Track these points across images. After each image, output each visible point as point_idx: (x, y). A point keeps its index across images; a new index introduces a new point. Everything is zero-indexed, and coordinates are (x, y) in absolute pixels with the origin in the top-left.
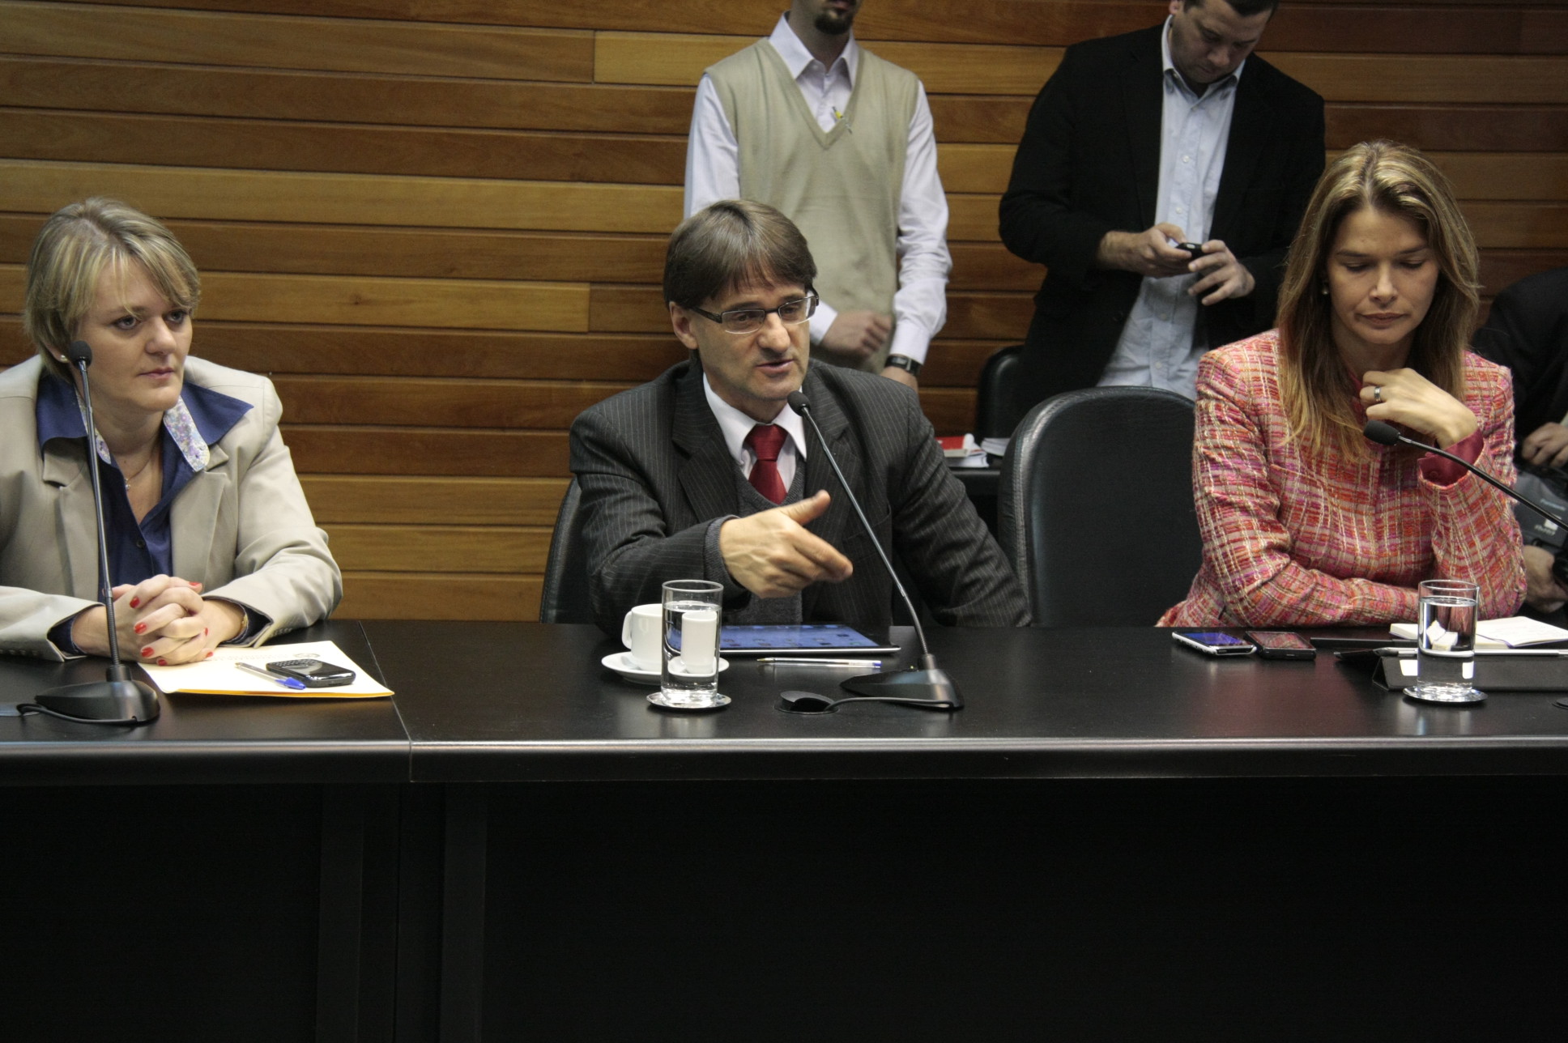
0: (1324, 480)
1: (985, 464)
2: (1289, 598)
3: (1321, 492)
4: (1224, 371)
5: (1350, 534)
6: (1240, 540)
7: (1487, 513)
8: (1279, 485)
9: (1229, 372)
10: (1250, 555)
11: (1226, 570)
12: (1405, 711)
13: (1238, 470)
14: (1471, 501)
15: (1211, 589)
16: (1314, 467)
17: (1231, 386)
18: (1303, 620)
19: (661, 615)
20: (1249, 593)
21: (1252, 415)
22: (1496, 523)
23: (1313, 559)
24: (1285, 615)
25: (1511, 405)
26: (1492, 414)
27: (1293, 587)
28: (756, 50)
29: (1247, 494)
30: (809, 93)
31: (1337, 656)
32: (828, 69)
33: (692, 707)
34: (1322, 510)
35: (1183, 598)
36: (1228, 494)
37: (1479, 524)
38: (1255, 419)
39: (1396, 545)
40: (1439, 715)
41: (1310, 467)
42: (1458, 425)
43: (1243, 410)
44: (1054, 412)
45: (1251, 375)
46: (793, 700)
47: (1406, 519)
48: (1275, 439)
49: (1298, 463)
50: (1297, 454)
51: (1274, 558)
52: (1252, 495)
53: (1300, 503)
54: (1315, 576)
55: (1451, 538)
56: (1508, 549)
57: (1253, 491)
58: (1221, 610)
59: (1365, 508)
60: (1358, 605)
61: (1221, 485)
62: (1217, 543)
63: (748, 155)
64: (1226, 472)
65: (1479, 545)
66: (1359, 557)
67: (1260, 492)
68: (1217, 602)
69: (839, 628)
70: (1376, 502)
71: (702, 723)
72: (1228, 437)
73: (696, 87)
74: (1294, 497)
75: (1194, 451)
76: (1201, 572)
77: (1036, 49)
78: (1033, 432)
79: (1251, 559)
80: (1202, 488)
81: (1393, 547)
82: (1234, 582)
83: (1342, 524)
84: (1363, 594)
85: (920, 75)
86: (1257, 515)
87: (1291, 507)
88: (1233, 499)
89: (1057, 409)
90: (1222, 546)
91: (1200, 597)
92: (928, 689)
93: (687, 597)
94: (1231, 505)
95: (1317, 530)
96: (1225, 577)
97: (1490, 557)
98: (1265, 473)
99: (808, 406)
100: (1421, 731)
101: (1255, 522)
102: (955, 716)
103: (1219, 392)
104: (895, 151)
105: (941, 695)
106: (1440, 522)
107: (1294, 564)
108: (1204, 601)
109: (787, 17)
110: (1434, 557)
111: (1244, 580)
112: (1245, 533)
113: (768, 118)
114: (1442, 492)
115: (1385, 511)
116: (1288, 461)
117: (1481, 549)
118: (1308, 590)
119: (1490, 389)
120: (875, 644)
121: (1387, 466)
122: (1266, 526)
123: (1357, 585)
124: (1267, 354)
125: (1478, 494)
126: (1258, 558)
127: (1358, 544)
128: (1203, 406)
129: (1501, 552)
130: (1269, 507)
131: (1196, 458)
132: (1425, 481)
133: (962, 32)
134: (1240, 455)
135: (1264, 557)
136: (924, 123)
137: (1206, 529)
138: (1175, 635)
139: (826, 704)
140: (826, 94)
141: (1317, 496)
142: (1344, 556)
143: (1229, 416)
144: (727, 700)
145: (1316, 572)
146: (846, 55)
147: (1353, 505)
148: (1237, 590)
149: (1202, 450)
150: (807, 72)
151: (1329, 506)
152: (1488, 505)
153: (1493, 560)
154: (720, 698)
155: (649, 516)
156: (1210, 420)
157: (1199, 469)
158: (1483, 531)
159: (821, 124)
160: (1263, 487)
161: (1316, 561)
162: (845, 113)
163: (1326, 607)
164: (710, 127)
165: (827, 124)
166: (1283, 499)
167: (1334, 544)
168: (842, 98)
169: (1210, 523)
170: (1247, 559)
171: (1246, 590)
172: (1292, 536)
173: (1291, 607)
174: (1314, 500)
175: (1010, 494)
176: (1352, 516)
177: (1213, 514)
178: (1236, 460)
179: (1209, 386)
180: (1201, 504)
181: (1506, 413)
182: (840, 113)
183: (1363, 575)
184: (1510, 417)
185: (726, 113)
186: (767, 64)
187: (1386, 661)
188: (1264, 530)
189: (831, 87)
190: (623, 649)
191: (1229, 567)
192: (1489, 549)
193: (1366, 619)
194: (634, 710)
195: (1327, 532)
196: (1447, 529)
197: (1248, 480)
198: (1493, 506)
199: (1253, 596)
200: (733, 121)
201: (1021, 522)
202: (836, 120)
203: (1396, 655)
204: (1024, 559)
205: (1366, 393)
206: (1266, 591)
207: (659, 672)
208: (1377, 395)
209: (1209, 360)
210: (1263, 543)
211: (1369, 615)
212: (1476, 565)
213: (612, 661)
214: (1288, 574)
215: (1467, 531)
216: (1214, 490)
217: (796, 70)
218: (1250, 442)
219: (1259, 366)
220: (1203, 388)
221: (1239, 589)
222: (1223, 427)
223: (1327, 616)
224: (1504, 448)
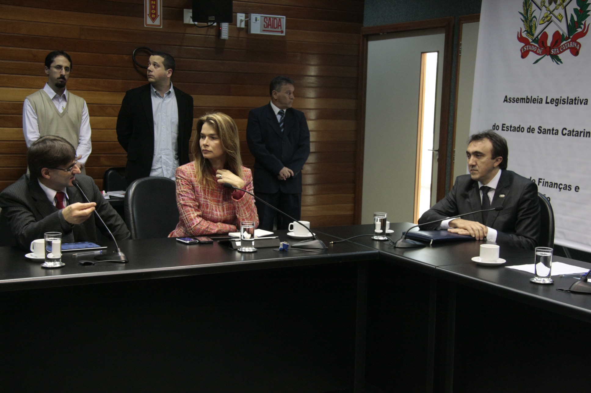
0: (209, 198)
1: (109, 198)
2: (203, 228)
3: (208, 201)
4: (182, 172)
5: (216, 211)
6: (190, 214)
7: (248, 206)
8: (198, 200)
9: (184, 172)
10: (193, 218)
11: (187, 222)
12: (238, 254)
13: (188, 197)
14: (244, 203)
15: (182, 227)
16: (207, 194)
17: (184, 175)
18: (207, 233)
19: (44, 242)
20: (193, 227)
21: (190, 183)
22: (251, 208)
23: (208, 218)
24: (203, 232)
25: (252, 178)
26: (248, 180)
27: (204, 225)
28: (40, 92)
29: (191, 202)
30: (55, 103)
31: (218, 242)
32: (60, 96)
33: (54, 267)
34: (209, 205)
35: (174, 229)
36: (186, 203)
37: (247, 208)
38: (191, 183)
39: (228, 213)
40: (247, 255)
41: (205, 195)
42: (240, 185)
43: (188, 181)
44: (137, 183)
45: (189, 172)
46: (83, 263)
47: (230, 206)
48: (196, 188)
49: (202, 194)
50: (202, 192)
51: (199, 218)
52: (192, 203)
53: (204, 204)
54: (209, 222)
55: (240, 212)
56: (254, 214)
57: (192, 201)
58: (185, 232)
59: (220, 204)
60: (220, 228)
61: (184, 200)
62: (184, 215)
63: (40, 119)
64: (185, 197)
65: (247, 213)
66: (219, 217)
67: (194, 202)
68: (184, 230)
69: (89, 243)
70: (222, 202)
71: (58, 271)
72: (184, 189)
73: (24, 102)
74: (202, 202)
75: (176, 193)
76: (179, 223)
77: (114, 93)
78: (132, 189)
79: (193, 219)
80: (179, 202)
81: (227, 213)
82: (189, 225)
83: (214, 208)
84: (221, 226)
85: (85, 99)
86: (194, 207)
87: (202, 205)
88: (187, 204)
89: (138, 183)
90: (185, 216)
91: (179, 229)
92: (119, 258)
93: (52, 237)
94: (187, 205)
95: (208, 210)
96: (187, 224)
97: (250, 216)
98: (194, 197)
99: (78, 184)
100: (242, 259)
101: (193, 209)
102: (127, 264)
103: (181, 177)
104: (79, 117)
105: (123, 259)
106: (237, 208)
107: (203, 220)
108: (181, 230)
109: (48, 83)
110: (236, 217)
111: (192, 224)
112: (191, 212)
113: (45, 109)
114: (237, 202)
115: (224, 204)
116: (200, 193)
117: (248, 215)
118: (208, 226)
119: (247, 174)
120: (100, 246)
121: (224, 193)
122: (196, 210)
123: (219, 224)
124: (193, 167)
125: (246, 202)
126: (195, 218)
127: (218, 213)
128: (178, 181)
129: (252, 215)
130: (196, 205)
131: (177, 194)
132: (233, 199)
133: (94, 88)
134: (188, 193)
135: (196, 218)
136: (86, 111)
137: (181, 212)
138: (177, 239)
139: (92, 263)
140: (60, 103)
141: (208, 202)
142: (215, 216)
143: (184, 183)
144: (64, 264)
145: (209, 221)
146: (65, 93)
147: (217, 203)
148: (190, 227)
149: (178, 192)
150: (55, 98)
151: (211, 204)
152: (249, 204)
153: (251, 217)
154: (62, 264)
155: (31, 217)
156: (180, 185)
157: (178, 197)
158: (248, 210)
159: (59, 111)
160: (194, 200)
161: (209, 218)
162: (66, 108)
163: (212, 229)
164: (29, 112)
165: (61, 111)
166: (199, 203)
167: (213, 214)
168: (64, 104)
169: (182, 210)
170: (192, 219)
171: (193, 226)
172: (202, 212)
173: (204, 230)
174: (207, 203)
175: (127, 205)
176: (217, 206)
177: (182, 208)
178: (187, 194)
179: (179, 176)
180: (179, 206)
181: (251, 180)
182: (65, 107)
183: (220, 222)
184: (252, 181)
185: (33, 108)
186: (43, 95)
187: (232, 242)
188: (196, 211)
189: (61, 101)
190: (31, 252)
191: (188, 221)
192: (250, 214)
193: (222, 232)
194: (37, 269)
195: (211, 211)
196: (239, 210)
197: (191, 199)
198: (250, 204)
199: (194, 228)
200: (35, 110)
201: (131, 212)
202: (63, 110)
203: (234, 241)
204: (132, 222)
205: (218, 176)
206: (198, 227)
207: (44, 258)
208: (220, 177)
209: (178, 169)
210: (196, 215)
211: (222, 231)
212: (247, 218)
213: (28, 256)
214: (202, 222)
215: (244, 210)
216: (182, 202)
217: (52, 97)
218: (190, 189)
219: (191, 170)
220: (177, 176)
221: (191, 226)
222: (183, 186)
223: (213, 232)
224: (251, 188)
